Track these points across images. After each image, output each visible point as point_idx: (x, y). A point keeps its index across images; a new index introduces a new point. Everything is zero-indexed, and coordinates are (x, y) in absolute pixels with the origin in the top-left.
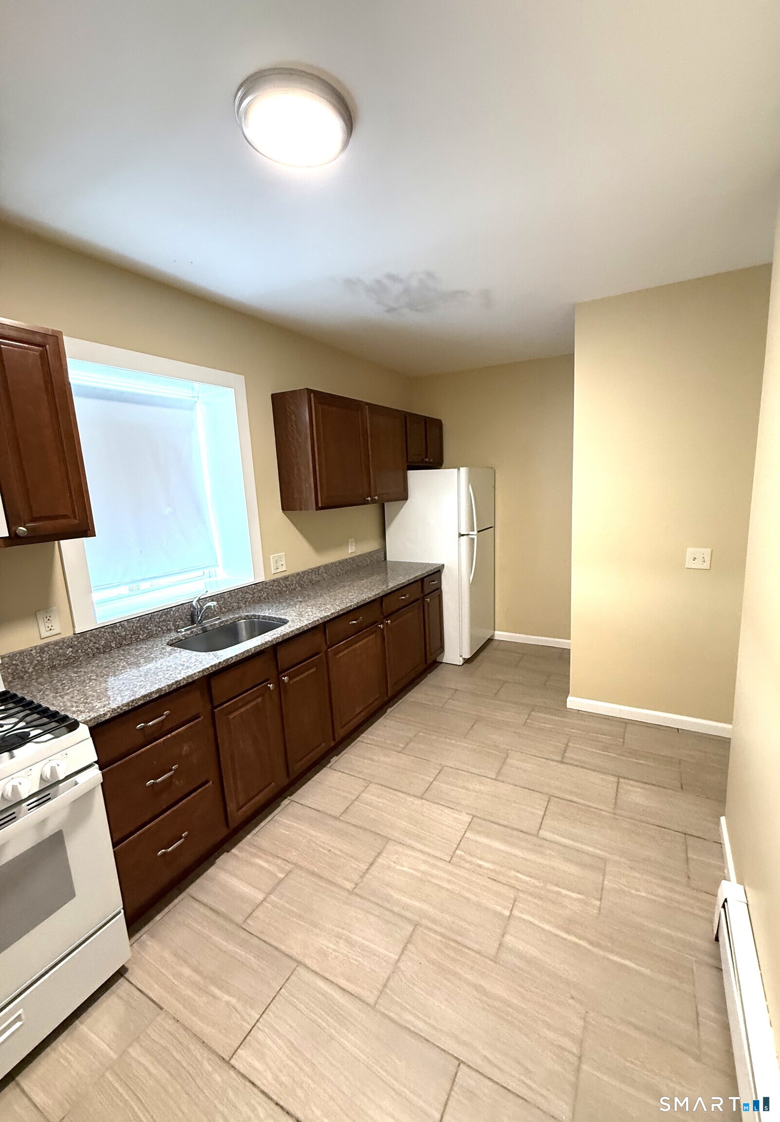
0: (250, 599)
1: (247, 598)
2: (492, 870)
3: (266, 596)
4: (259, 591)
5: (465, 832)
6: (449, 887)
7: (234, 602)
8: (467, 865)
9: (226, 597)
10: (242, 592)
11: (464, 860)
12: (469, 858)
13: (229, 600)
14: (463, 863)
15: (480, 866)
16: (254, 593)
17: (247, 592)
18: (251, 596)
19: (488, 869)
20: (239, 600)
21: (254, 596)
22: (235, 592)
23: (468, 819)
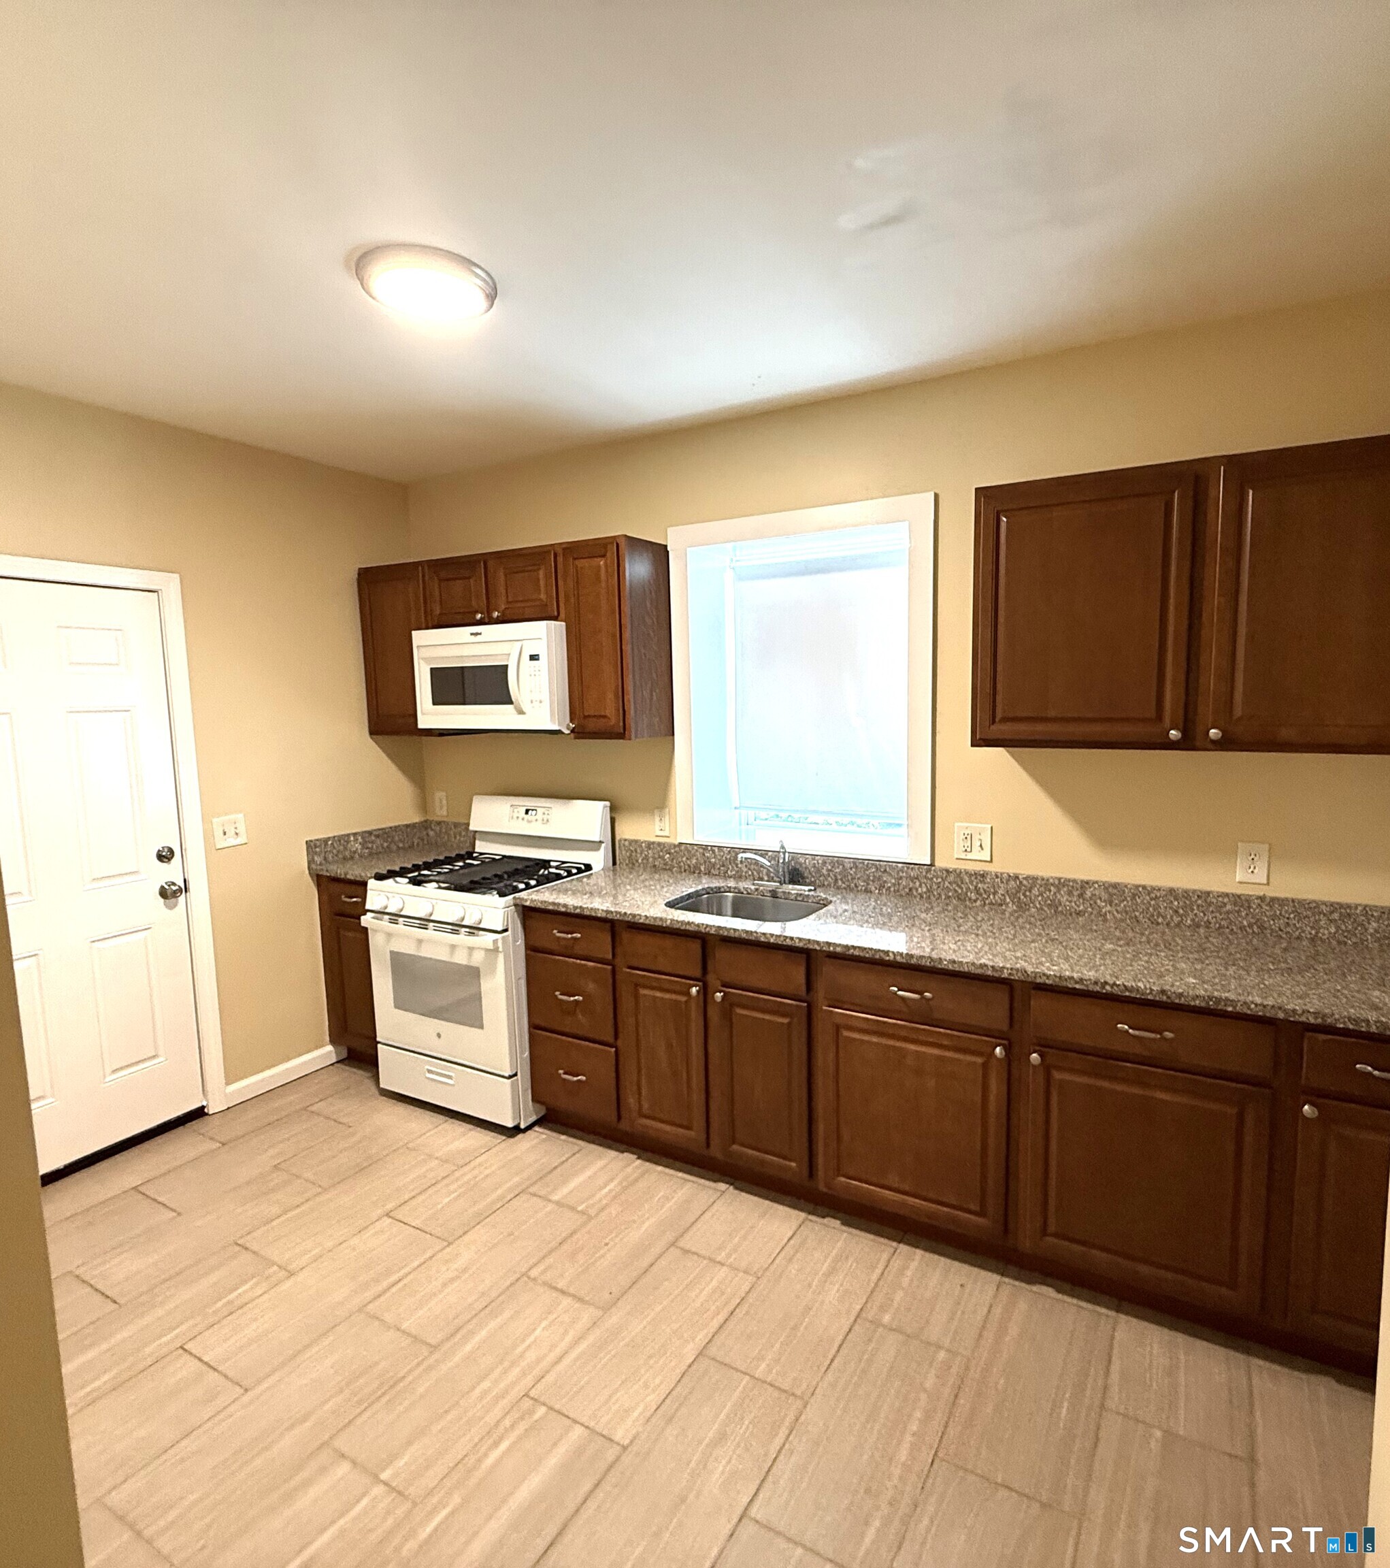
0: (889, 885)
1: (885, 882)
2: (479, 1461)
3: (925, 893)
4: (913, 879)
5: (587, 1427)
6: (478, 1391)
7: (858, 879)
8: (507, 1422)
9: (848, 866)
10: (877, 869)
11: (522, 1418)
12: (522, 1427)
13: (852, 872)
14: (515, 1414)
15: (496, 1444)
16: (901, 878)
17: (885, 871)
18: (893, 881)
19: (486, 1455)
20: (869, 879)
21: (899, 884)
22: (863, 863)
23: (620, 1435)
